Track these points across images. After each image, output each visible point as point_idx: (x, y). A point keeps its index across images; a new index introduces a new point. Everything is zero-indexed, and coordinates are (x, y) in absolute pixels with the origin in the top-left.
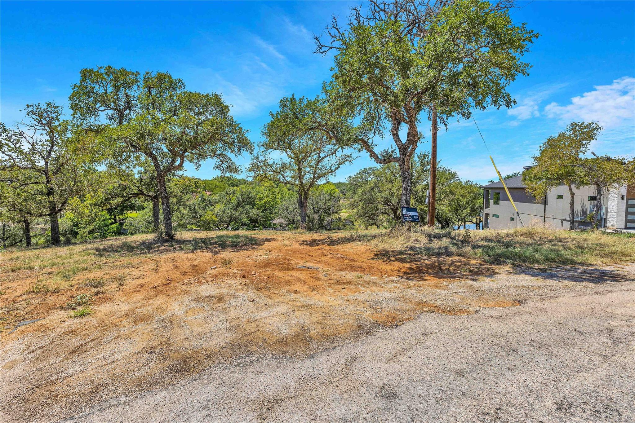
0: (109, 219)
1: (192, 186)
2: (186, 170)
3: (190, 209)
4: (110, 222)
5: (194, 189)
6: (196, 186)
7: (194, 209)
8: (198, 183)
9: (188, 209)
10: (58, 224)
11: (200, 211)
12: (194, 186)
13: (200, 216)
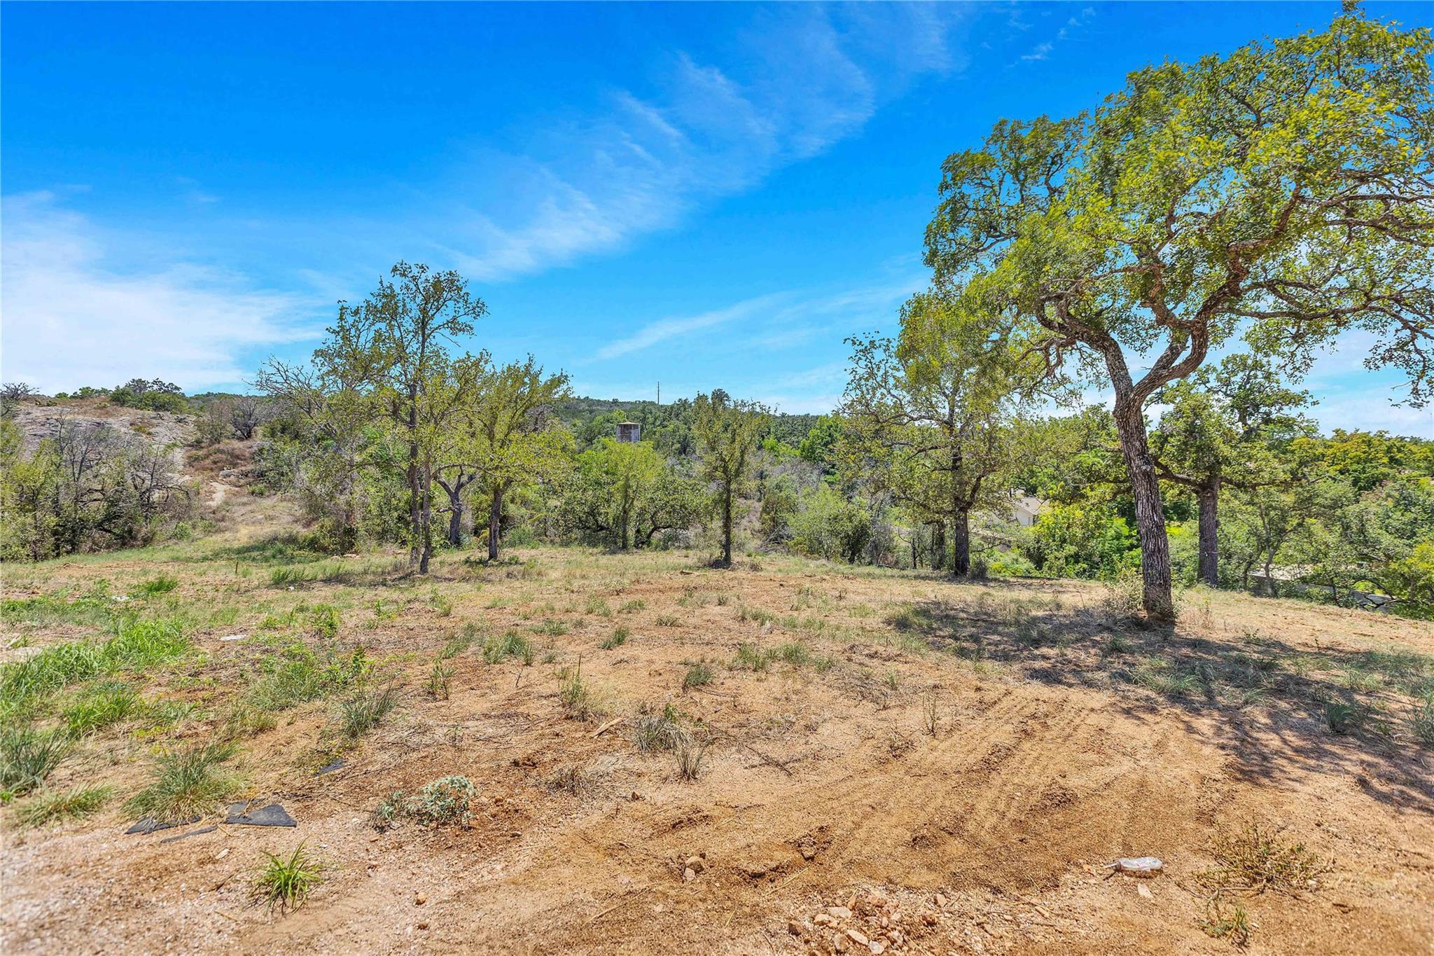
0: (1127, 537)
1: (1375, 458)
2: (1314, 403)
3: (1346, 527)
4: (1127, 543)
5: (1385, 470)
6: (1392, 460)
7: (1362, 531)
8: (1399, 451)
9: (1338, 528)
10: (967, 533)
11: (1387, 540)
12: (1386, 460)
13: (1389, 557)
